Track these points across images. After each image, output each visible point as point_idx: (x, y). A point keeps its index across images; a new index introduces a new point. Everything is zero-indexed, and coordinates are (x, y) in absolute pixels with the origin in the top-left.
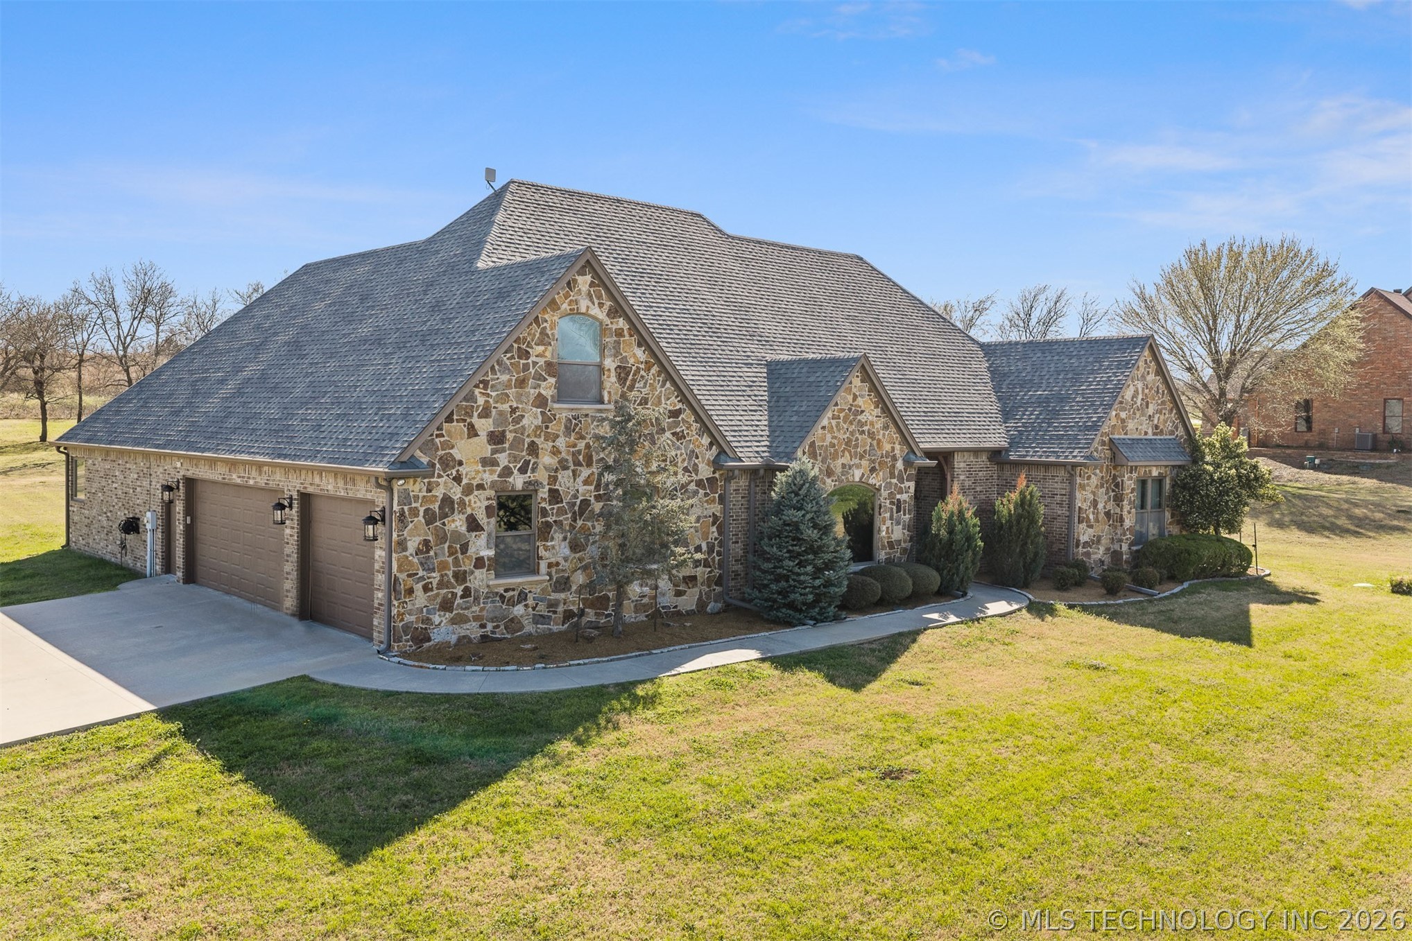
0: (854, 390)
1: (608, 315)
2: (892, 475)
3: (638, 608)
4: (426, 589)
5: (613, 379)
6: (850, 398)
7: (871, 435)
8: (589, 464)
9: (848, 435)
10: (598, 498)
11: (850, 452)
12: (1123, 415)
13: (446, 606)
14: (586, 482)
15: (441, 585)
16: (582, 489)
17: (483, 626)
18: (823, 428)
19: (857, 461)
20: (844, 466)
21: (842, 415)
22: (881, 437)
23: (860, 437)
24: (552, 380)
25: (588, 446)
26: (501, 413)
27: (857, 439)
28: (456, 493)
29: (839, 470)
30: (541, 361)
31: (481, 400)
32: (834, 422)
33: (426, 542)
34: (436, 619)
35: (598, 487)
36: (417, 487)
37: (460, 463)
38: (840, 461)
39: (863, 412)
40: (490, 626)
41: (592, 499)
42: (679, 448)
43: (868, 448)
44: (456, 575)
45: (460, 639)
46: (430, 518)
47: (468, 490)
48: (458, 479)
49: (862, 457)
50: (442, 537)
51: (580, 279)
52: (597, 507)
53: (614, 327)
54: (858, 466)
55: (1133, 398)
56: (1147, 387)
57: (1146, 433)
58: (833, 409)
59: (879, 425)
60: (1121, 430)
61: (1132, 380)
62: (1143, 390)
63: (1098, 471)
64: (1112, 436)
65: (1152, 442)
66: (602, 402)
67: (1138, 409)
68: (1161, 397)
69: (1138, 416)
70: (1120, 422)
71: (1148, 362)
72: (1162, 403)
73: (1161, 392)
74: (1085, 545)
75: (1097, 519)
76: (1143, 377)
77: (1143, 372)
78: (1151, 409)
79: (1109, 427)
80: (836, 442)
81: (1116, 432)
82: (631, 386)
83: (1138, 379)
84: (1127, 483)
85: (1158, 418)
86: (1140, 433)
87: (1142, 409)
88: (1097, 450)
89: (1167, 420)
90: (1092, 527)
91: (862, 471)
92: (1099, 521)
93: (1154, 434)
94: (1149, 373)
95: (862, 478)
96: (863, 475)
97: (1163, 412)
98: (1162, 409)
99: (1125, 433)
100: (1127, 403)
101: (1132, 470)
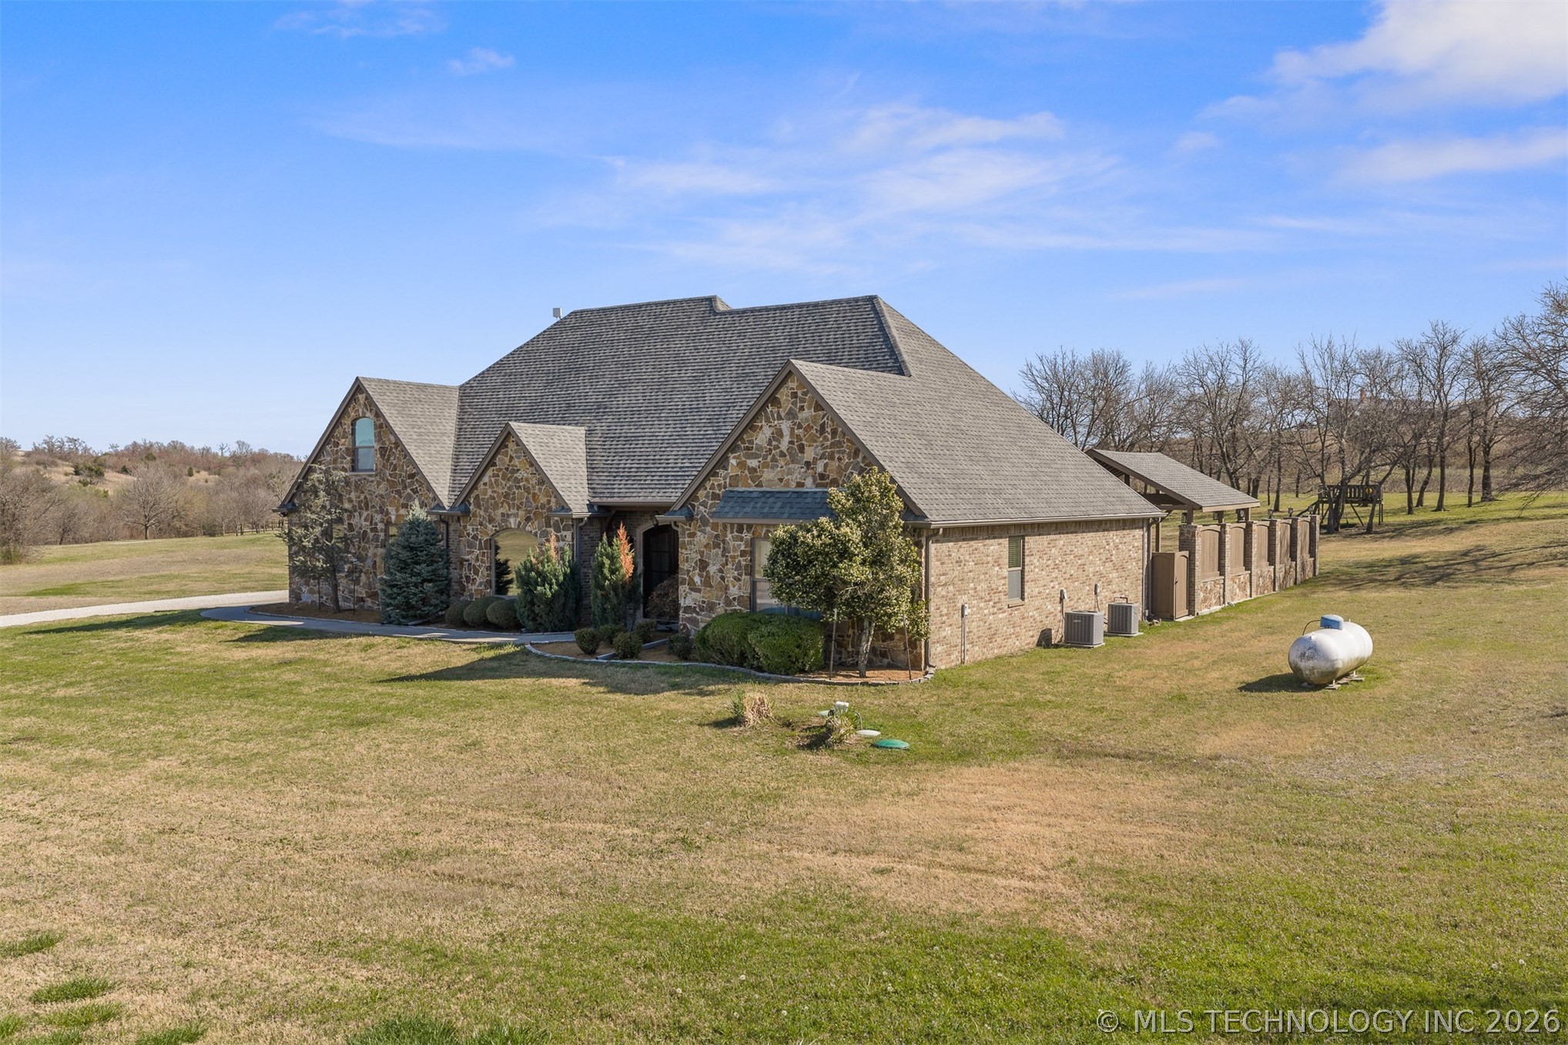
0: (510, 453)
1: (375, 416)
2: (548, 525)
5: (378, 455)
6: (507, 459)
7: (527, 490)
8: (367, 509)
9: (506, 490)
10: (372, 530)
11: (509, 504)
12: (753, 463)
13: (307, 583)
14: (365, 520)
16: (364, 523)
17: (322, 597)
18: (485, 484)
19: (515, 511)
20: (503, 515)
21: (500, 474)
22: (536, 492)
23: (517, 491)
24: (349, 458)
25: (366, 498)
27: (514, 493)
29: (499, 518)
30: (343, 448)
32: (493, 479)
34: (304, 589)
35: (371, 522)
36: (295, 518)
38: (501, 510)
39: (518, 470)
40: (325, 598)
41: (369, 531)
42: (414, 499)
43: (524, 501)
45: (312, 602)
49: (519, 508)
51: (360, 396)
52: (371, 536)
53: (378, 423)
54: (516, 515)
55: (770, 443)
56: (800, 426)
57: (800, 485)
58: (492, 468)
59: (534, 481)
60: (750, 481)
61: (768, 421)
62: (792, 430)
63: (708, 529)
64: (731, 489)
65: (805, 495)
66: (372, 470)
67: (782, 454)
68: (830, 437)
69: (783, 463)
70: (746, 472)
71: (799, 394)
72: (832, 445)
73: (829, 430)
74: (688, 609)
75: (707, 582)
76: (791, 415)
77: (791, 409)
78: (809, 454)
79: (725, 478)
80: (495, 495)
81: (740, 485)
82: (388, 459)
83: (780, 418)
84: (731, 543)
85: (826, 465)
86: (787, 485)
87: (790, 453)
88: (704, 504)
89: (847, 466)
90: (699, 591)
91: (519, 519)
92: (711, 586)
93: (818, 486)
94: (802, 408)
95: (519, 526)
96: (520, 523)
97: (837, 456)
98: (833, 452)
99: (757, 486)
100: (759, 448)
101: (740, 529)
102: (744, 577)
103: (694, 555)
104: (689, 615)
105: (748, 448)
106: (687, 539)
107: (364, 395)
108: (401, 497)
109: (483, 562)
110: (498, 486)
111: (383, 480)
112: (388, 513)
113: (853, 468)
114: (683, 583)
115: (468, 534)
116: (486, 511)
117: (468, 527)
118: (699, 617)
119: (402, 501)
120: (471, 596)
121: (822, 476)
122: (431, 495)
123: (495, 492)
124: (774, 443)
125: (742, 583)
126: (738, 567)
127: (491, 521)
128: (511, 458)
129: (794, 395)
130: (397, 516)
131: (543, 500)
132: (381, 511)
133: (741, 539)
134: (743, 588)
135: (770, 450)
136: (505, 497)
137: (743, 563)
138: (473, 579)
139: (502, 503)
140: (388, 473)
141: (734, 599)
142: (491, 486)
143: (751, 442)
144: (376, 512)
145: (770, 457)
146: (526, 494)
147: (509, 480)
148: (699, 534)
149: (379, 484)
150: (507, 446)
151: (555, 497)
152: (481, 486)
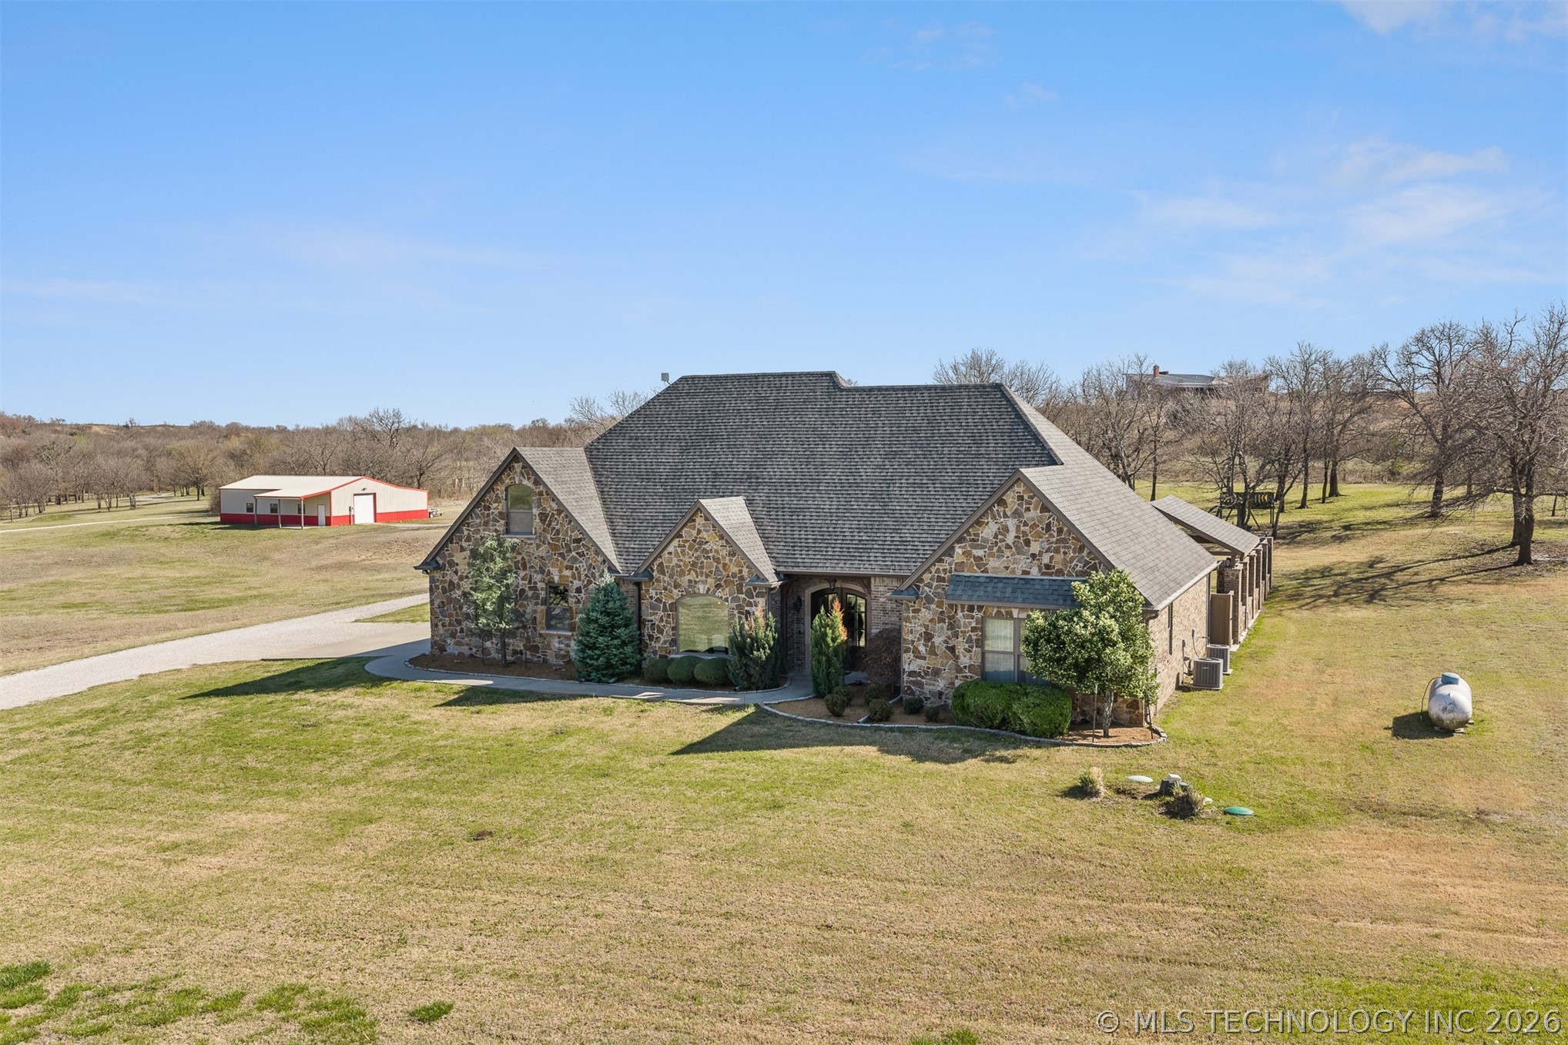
0: (697, 526)
1: (534, 483)
2: (740, 591)
3: (557, 656)
4: (443, 625)
5: (538, 520)
6: (694, 533)
7: (717, 560)
8: (525, 569)
9: (693, 559)
10: (530, 588)
11: (696, 572)
12: (979, 553)
13: (453, 635)
14: (523, 579)
15: (450, 624)
16: (521, 582)
17: (471, 649)
18: (670, 553)
20: (690, 581)
21: (687, 545)
22: (727, 562)
23: (705, 561)
24: (503, 522)
25: (523, 558)
26: (476, 539)
27: (702, 562)
28: (455, 579)
29: (685, 584)
30: (496, 512)
31: (466, 533)
32: (679, 550)
33: (443, 602)
34: (449, 641)
35: (530, 582)
36: (438, 575)
37: (457, 564)
38: (688, 577)
39: (707, 542)
40: (474, 650)
41: (527, 589)
42: (581, 562)
43: (714, 569)
44: (456, 620)
45: (460, 653)
46: (444, 591)
47: (461, 578)
48: (456, 572)
49: (707, 576)
50: (450, 600)
51: (516, 465)
52: (530, 593)
53: (537, 490)
54: (705, 582)
55: (996, 536)
56: (1025, 524)
57: (1025, 572)
58: (677, 540)
59: (724, 552)
60: (975, 568)
61: (994, 518)
62: (1018, 527)
63: (933, 606)
64: (956, 573)
65: (1032, 582)
66: (531, 534)
67: (1008, 547)
68: (1055, 534)
69: (1009, 554)
70: (972, 559)
71: (1026, 497)
72: (1058, 541)
73: (1055, 529)
74: (911, 674)
75: (932, 651)
76: (1017, 514)
77: (1017, 509)
78: (1035, 548)
79: (950, 564)
80: (682, 563)
81: (966, 570)
82: (549, 525)
83: (1005, 516)
84: (962, 621)
85: (1052, 558)
86: (1013, 572)
87: (1016, 547)
88: (929, 585)
89: (1072, 560)
90: (924, 658)
91: (708, 586)
92: (937, 655)
93: (1043, 574)
94: (1028, 509)
95: (708, 592)
96: (709, 589)
97: (1062, 550)
98: (1059, 548)
99: (982, 572)
100: (985, 540)
101: (971, 609)
102: (974, 649)
103: (919, 628)
104: (914, 679)
105: (973, 540)
106: (911, 615)
107: (521, 464)
108: (565, 559)
109: (667, 622)
110: (684, 555)
111: (544, 543)
112: (549, 573)
113: (1079, 561)
114: (907, 650)
115: (651, 598)
116: (671, 577)
117: (651, 591)
118: (924, 681)
119: (566, 563)
120: (655, 653)
121: (1047, 567)
122: (600, 559)
123: (681, 561)
124: (1000, 537)
125: (973, 654)
126: (969, 640)
127: (677, 586)
128: (699, 531)
129: (1021, 498)
130: (561, 577)
131: (735, 570)
132: (542, 571)
133: (972, 618)
134: (974, 659)
135: (996, 542)
136: (692, 565)
137: (974, 638)
138: (657, 638)
139: (689, 571)
140: (549, 536)
141: (965, 667)
142: (677, 554)
143: (977, 535)
144: (536, 572)
145: (995, 549)
146: (715, 564)
147: (696, 550)
148: (923, 610)
149: (538, 547)
150: (694, 521)
151: (748, 567)
152: (665, 555)
